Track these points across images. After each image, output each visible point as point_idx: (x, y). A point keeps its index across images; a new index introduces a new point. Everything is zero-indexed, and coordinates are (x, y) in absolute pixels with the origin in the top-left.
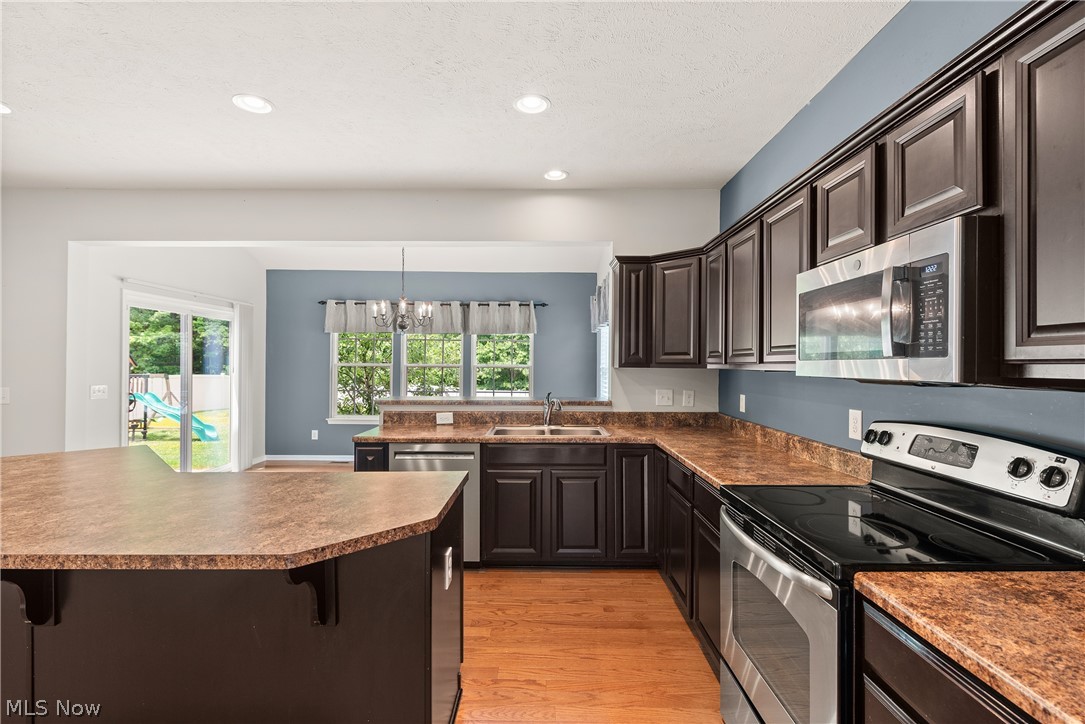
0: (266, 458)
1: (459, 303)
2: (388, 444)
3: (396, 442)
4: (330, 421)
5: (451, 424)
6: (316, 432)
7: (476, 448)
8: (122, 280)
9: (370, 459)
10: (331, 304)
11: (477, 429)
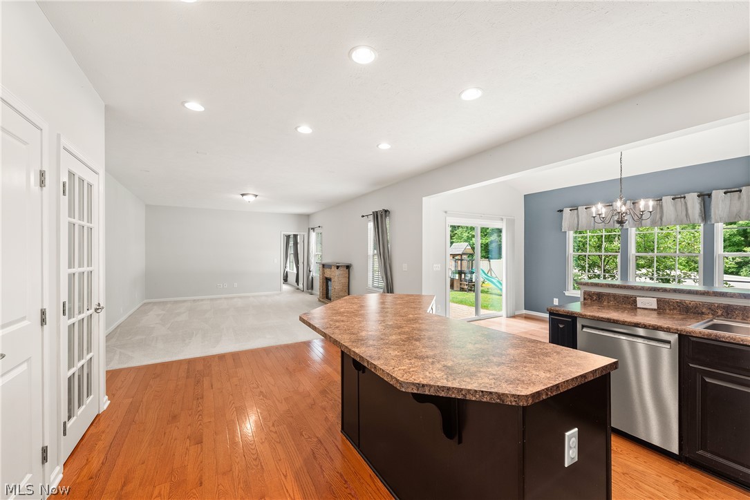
0: (524, 312)
1: (696, 194)
2: (576, 317)
3: (583, 317)
4: (567, 294)
5: (655, 310)
6: (557, 299)
7: (673, 338)
8: (446, 212)
9: (561, 326)
10: (567, 211)
11: (682, 319)
